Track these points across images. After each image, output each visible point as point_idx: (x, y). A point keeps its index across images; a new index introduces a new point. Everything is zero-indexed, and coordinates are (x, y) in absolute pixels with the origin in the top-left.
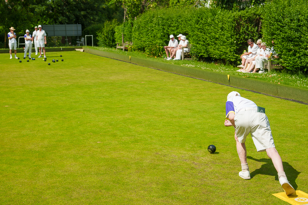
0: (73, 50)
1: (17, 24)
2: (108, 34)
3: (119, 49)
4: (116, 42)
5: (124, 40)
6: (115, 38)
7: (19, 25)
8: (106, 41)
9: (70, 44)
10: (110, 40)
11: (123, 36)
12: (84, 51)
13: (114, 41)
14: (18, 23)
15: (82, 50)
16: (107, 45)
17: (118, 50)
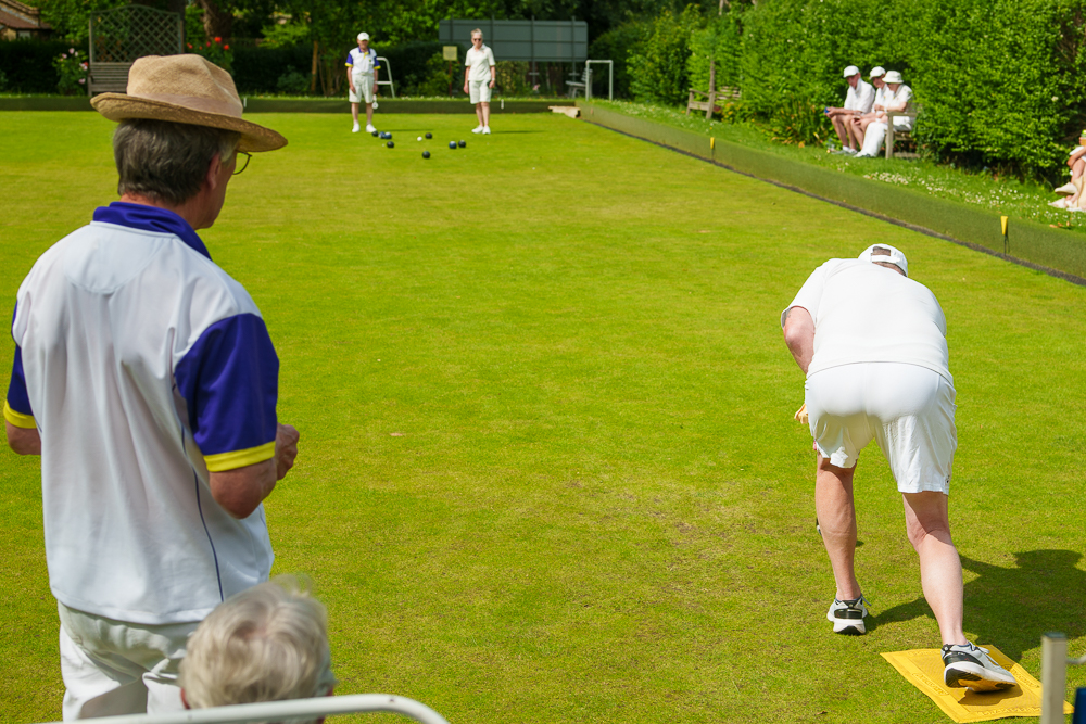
0: (543, 109)
1: (355, 13)
2: (667, 59)
3: (695, 111)
4: (691, 86)
5: (715, 83)
6: (690, 73)
7: (362, 17)
8: (658, 81)
9: (536, 88)
10: (672, 79)
11: (712, 65)
12: (578, 115)
13: (684, 83)
14: (356, 10)
15: (572, 112)
16: (661, 95)
17: (692, 114)
